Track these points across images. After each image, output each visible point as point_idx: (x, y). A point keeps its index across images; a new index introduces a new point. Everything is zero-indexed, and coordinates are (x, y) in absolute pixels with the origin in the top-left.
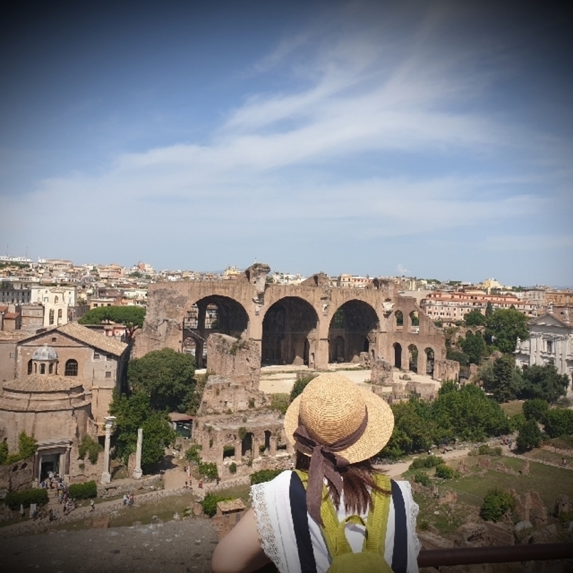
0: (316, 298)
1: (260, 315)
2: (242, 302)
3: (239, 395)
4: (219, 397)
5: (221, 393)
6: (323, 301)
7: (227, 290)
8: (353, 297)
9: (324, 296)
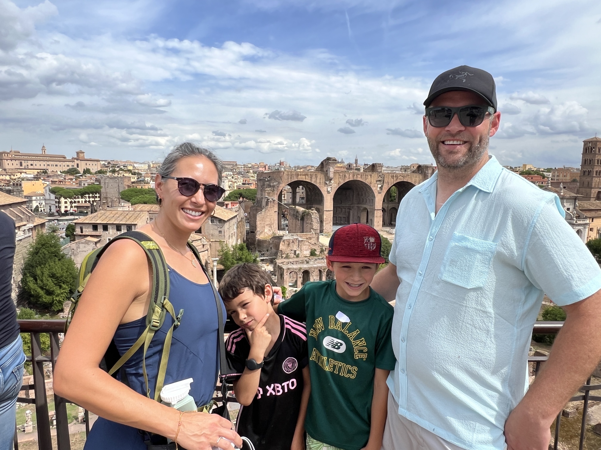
0: (372, 181)
1: (331, 193)
2: (318, 185)
3: (305, 247)
4: (290, 248)
5: (291, 245)
6: (378, 182)
7: (307, 177)
8: (400, 179)
9: (380, 179)
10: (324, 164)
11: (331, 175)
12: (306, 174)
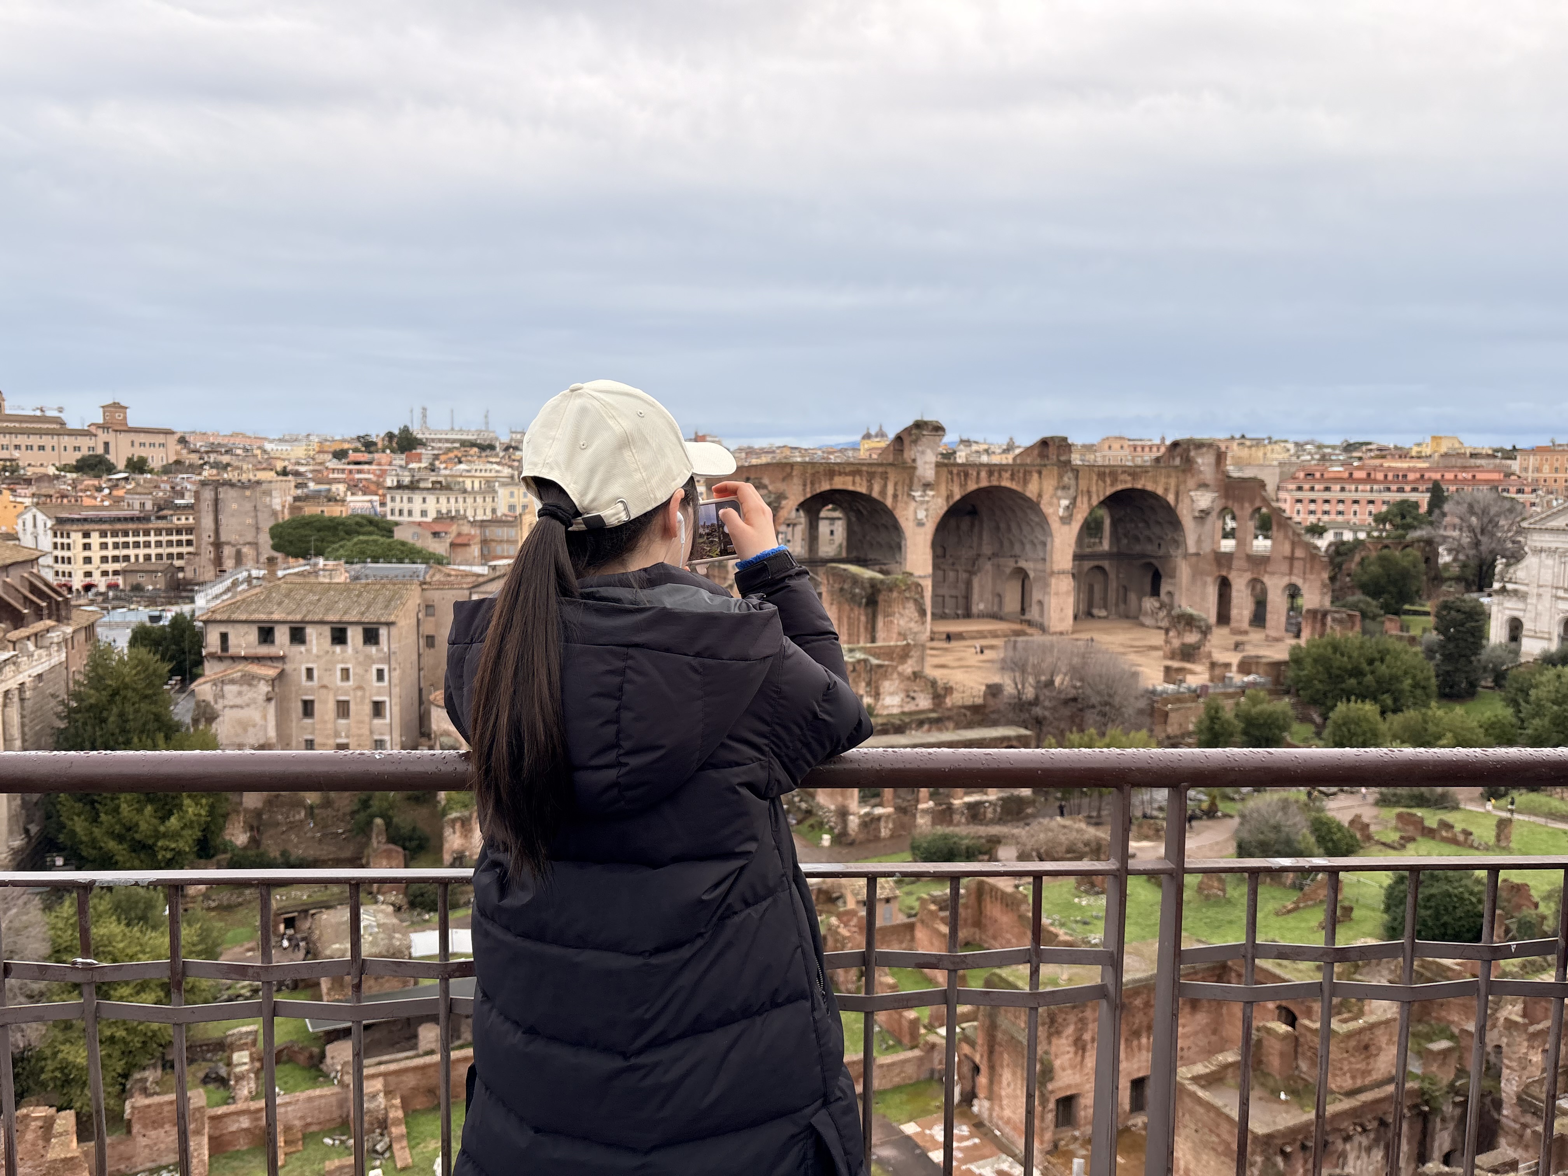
0: (1044, 489)
1: (928, 525)
2: (889, 503)
3: (887, 684)
6: (1060, 493)
7: (857, 478)
8: (1126, 483)
10: (908, 439)
11: (928, 474)
12: (855, 469)
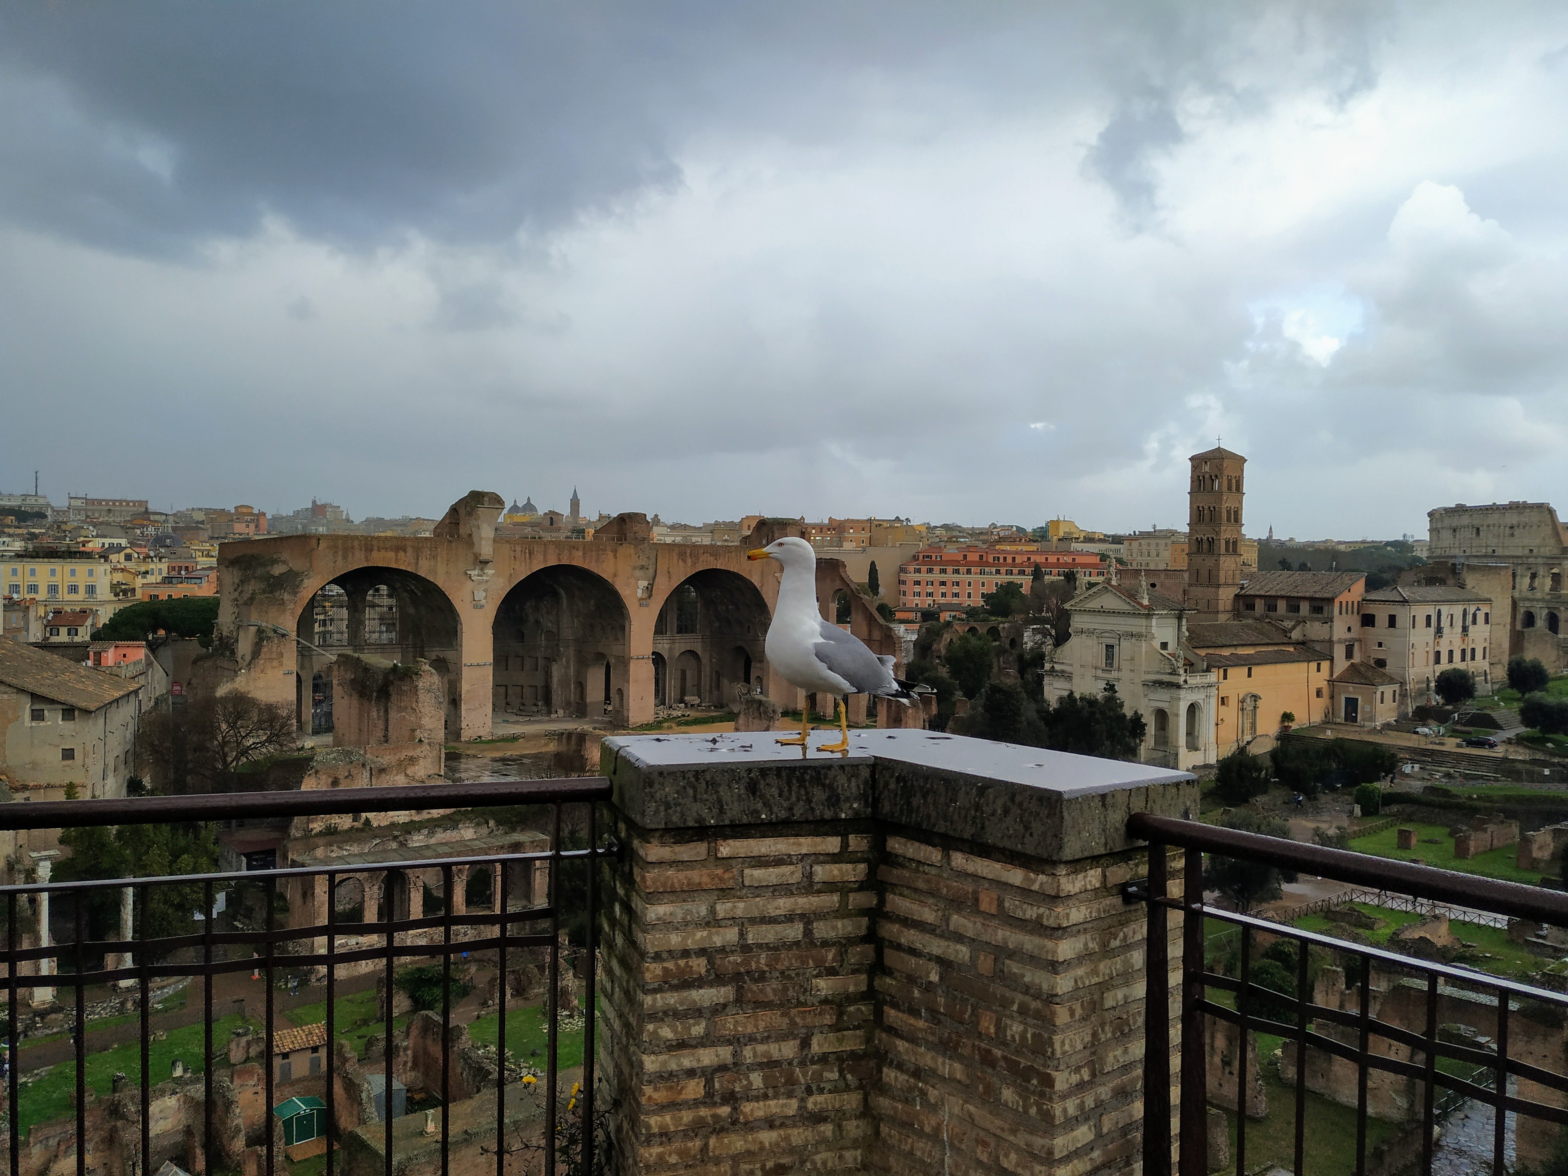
0: (620, 569)
1: (488, 607)
2: (440, 581)
6: (638, 573)
7: (401, 554)
8: (706, 563)
9: (643, 562)
10: (462, 512)
11: (486, 549)
12: (399, 545)
